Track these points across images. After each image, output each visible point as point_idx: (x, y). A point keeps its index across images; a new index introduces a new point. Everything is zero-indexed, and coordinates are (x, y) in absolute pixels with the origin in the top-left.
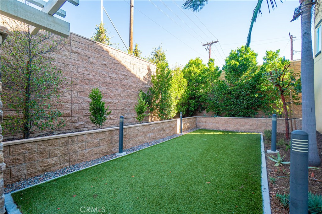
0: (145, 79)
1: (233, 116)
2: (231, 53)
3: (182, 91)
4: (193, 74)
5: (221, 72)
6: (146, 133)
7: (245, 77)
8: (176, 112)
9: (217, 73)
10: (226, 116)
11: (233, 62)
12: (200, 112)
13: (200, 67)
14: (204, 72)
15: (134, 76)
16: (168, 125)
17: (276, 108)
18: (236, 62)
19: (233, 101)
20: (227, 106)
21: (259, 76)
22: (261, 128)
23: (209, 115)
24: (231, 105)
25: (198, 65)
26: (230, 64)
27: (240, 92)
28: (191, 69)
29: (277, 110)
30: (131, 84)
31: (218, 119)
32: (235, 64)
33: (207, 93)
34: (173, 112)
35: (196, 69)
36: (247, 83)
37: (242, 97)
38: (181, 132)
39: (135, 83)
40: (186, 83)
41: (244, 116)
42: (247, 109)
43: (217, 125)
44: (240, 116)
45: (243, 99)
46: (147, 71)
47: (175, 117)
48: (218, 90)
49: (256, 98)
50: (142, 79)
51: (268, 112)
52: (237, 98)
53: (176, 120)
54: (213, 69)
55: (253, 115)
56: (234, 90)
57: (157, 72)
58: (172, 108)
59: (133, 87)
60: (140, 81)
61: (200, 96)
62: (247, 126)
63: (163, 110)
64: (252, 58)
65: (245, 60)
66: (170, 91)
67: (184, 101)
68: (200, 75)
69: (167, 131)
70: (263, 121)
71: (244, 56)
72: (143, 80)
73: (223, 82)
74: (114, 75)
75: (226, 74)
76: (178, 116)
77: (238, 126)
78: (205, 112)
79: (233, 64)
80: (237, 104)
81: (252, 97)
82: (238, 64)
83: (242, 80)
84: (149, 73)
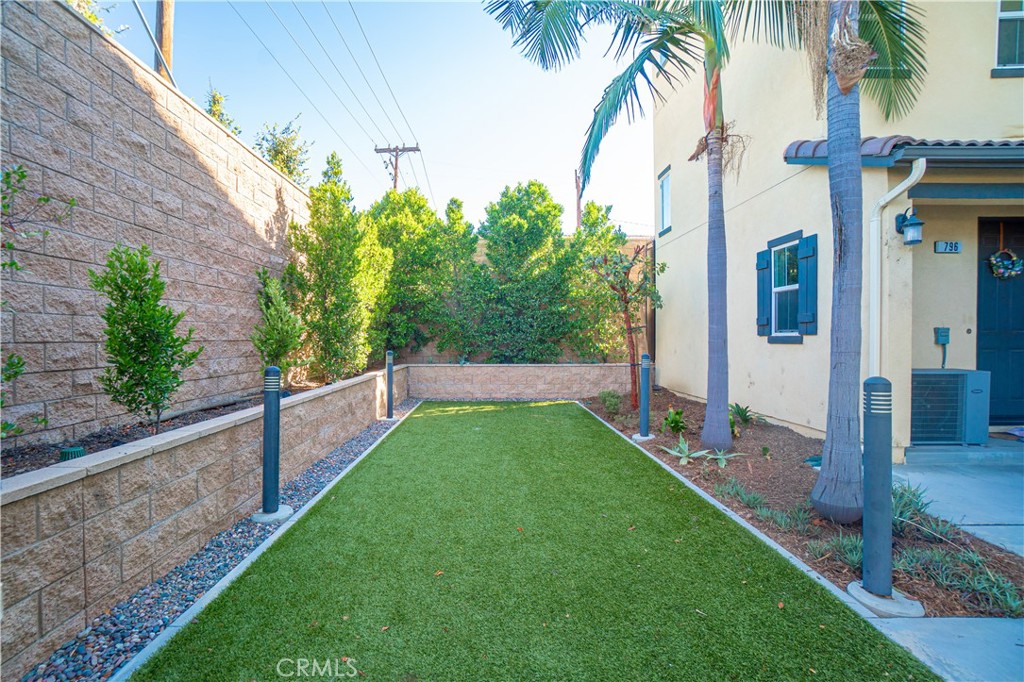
0: (269, 231)
1: (508, 360)
2: (504, 195)
3: (381, 284)
4: (404, 237)
5: (475, 240)
6: (317, 425)
7: (540, 260)
8: (369, 349)
9: (468, 243)
10: (489, 360)
11: (515, 219)
12: (415, 351)
13: (424, 217)
14: (434, 235)
15: (237, 215)
16: (360, 395)
17: (602, 341)
18: (523, 222)
19: (510, 322)
20: (494, 334)
21: (567, 262)
22: (569, 388)
23: (439, 359)
24: (504, 331)
25: (417, 209)
26: (508, 224)
28: (400, 218)
29: (602, 346)
30: (229, 243)
31: (470, 369)
32: (520, 226)
33: (442, 298)
34: (361, 349)
35: (411, 222)
36: (543, 276)
37: (529, 313)
38: (390, 415)
39: (240, 242)
40: (391, 261)
41: (534, 361)
42: (542, 341)
43: (468, 387)
44: (524, 360)
45: (532, 317)
46: (274, 206)
47: (371, 367)
48: (472, 288)
49: (562, 316)
51: (586, 353)
52: (519, 313)
53: (374, 378)
54: (460, 228)
55: (553, 358)
56: (511, 291)
58: (361, 337)
59: (235, 257)
60: (255, 237)
61: (422, 304)
62: (541, 386)
64: (555, 216)
65: (539, 216)
66: (354, 281)
68: (422, 241)
69: (359, 413)
70: (574, 370)
71: (538, 208)
72: (263, 235)
73: (482, 268)
74: (171, 201)
75: (489, 247)
76: (374, 364)
77: (521, 388)
78: (429, 351)
79: (515, 223)
80: (519, 330)
81: (552, 313)
82: (526, 226)
83: (530, 269)
84: (281, 214)
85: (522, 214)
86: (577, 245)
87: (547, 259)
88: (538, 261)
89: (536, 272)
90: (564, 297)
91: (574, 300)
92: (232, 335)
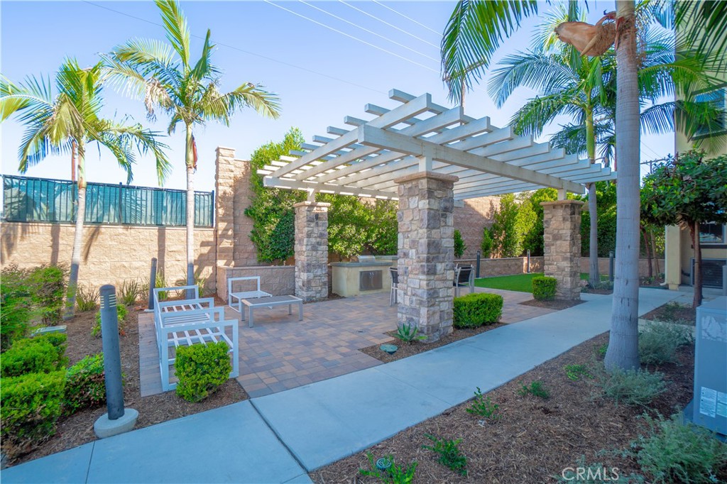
0: (488, 215)
3: (531, 225)
6: (494, 267)
8: (523, 250)
15: (478, 214)
16: (514, 263)
28: (542, 198)
30: (476, 221)
34: (518, 250)
38: (528, 272)
39: (479, 220)
46: (490, 206)
47: (521, 256)
50: (485, 214)
53: (523, 259)
57: (501, 208)
58: (518, 245)
59: (477, 225)
60: (484, 218)
63: (508, 245)
66: (515, 227)
67: (533, 237)
69: (513, 268)
72: (486, 216)
74: (462, 216)
76: (525, 253)
84: (492, 208)
92: (477, 244)
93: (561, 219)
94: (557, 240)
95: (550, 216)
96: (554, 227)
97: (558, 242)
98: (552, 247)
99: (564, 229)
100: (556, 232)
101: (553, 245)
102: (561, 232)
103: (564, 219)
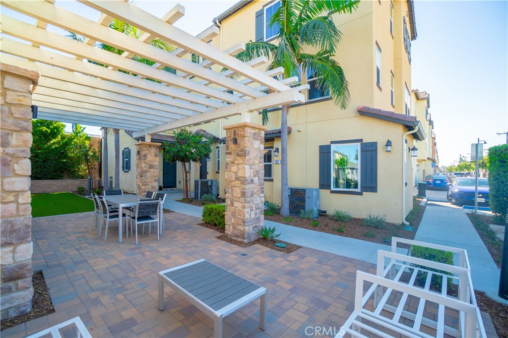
1: (40, 179)
11: (44, 129)
17: (80, 172)
18: (47, 129)
19: (40, 165)
21: (66, 144)
22: (67, 188)
26: (41, 130)
27: (49, 157)
29: (80, 173)
32: (46, 131)
36: (56, 148)
37: (50, 161)
41: (51, 179)
42: (55, 172)
44: (47, 179)
45: (51, 163)
49: (64, 163)
51: (74, 175)
52: (44, 161)
55: (60, 178)
56: (41, 153)
62: (55, 188)
64: (62, 129)
65: (55, 128)
70: (69, 182)
71: (55, 125)
77: (45, 188)
79: (44, 130)
80: (44, 168)
81: (60, 162)
82: (49, 132)
83: (50, 146)
85: (48, 128)
86: (71, 139)
87: (58, 142)
88: (54, 143)
89: (54, 147)
90: (66, 157)
91: (70, 157)
93: (154, 155)
94: (151, 168)
95: (147, 152)
96: (150, 159)
97: (152, 170)
98: (148, 173)
99: (155, 161)
100: (150, 163)
101: (149, 172)
102: (153, 163)
103: (156, 155)
